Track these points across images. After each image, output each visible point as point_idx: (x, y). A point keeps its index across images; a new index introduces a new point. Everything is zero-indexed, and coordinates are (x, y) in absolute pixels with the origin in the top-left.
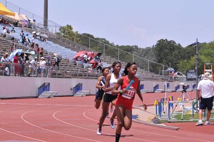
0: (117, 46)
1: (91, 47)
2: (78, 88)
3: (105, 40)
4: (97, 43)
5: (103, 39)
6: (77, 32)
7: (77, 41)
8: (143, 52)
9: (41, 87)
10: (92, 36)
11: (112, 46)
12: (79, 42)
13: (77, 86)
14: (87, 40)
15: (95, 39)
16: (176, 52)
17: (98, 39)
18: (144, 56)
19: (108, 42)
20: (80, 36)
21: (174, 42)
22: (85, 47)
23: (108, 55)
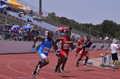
0: (81, 24)
1: (66, 25)
3: (74, 21)
4: (69, 23)
5: (72, 20)
6: (58, 16)
7: (58, 21)
8: (95, 27)
9: (38, 47)
10: (66, 19)
14: (63, 21)
15: (68, 20)
16: (114, 27)
17: (70, 20)
18: (96, 29)
19: (75, 22)
20: (59, 18)
21: (112, 22)
22: (63, 25)
23: (75, 29)
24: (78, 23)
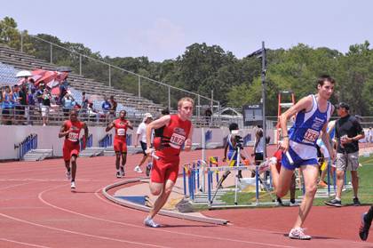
0: (107, 57)
1: (55, 62)
2: (29, 143)
3: (82, 46)
4: (66, 54)
5: (78, 45)
6: (26, 31)
7: (26, 50)
8: (158, 69)
10: (56, 40)
11: (97, 58)
12: (32, 52)
13: (27, 139)
14: (46, 49)
15: (63, 45)
16: (224, 68)
17: (68, 45)
18: (161, 77)
19: (88, 52)
20: (31, 39)
21: (219, 49)
22: (42, 62)
23: (89, 77)
24: (96, 56)
